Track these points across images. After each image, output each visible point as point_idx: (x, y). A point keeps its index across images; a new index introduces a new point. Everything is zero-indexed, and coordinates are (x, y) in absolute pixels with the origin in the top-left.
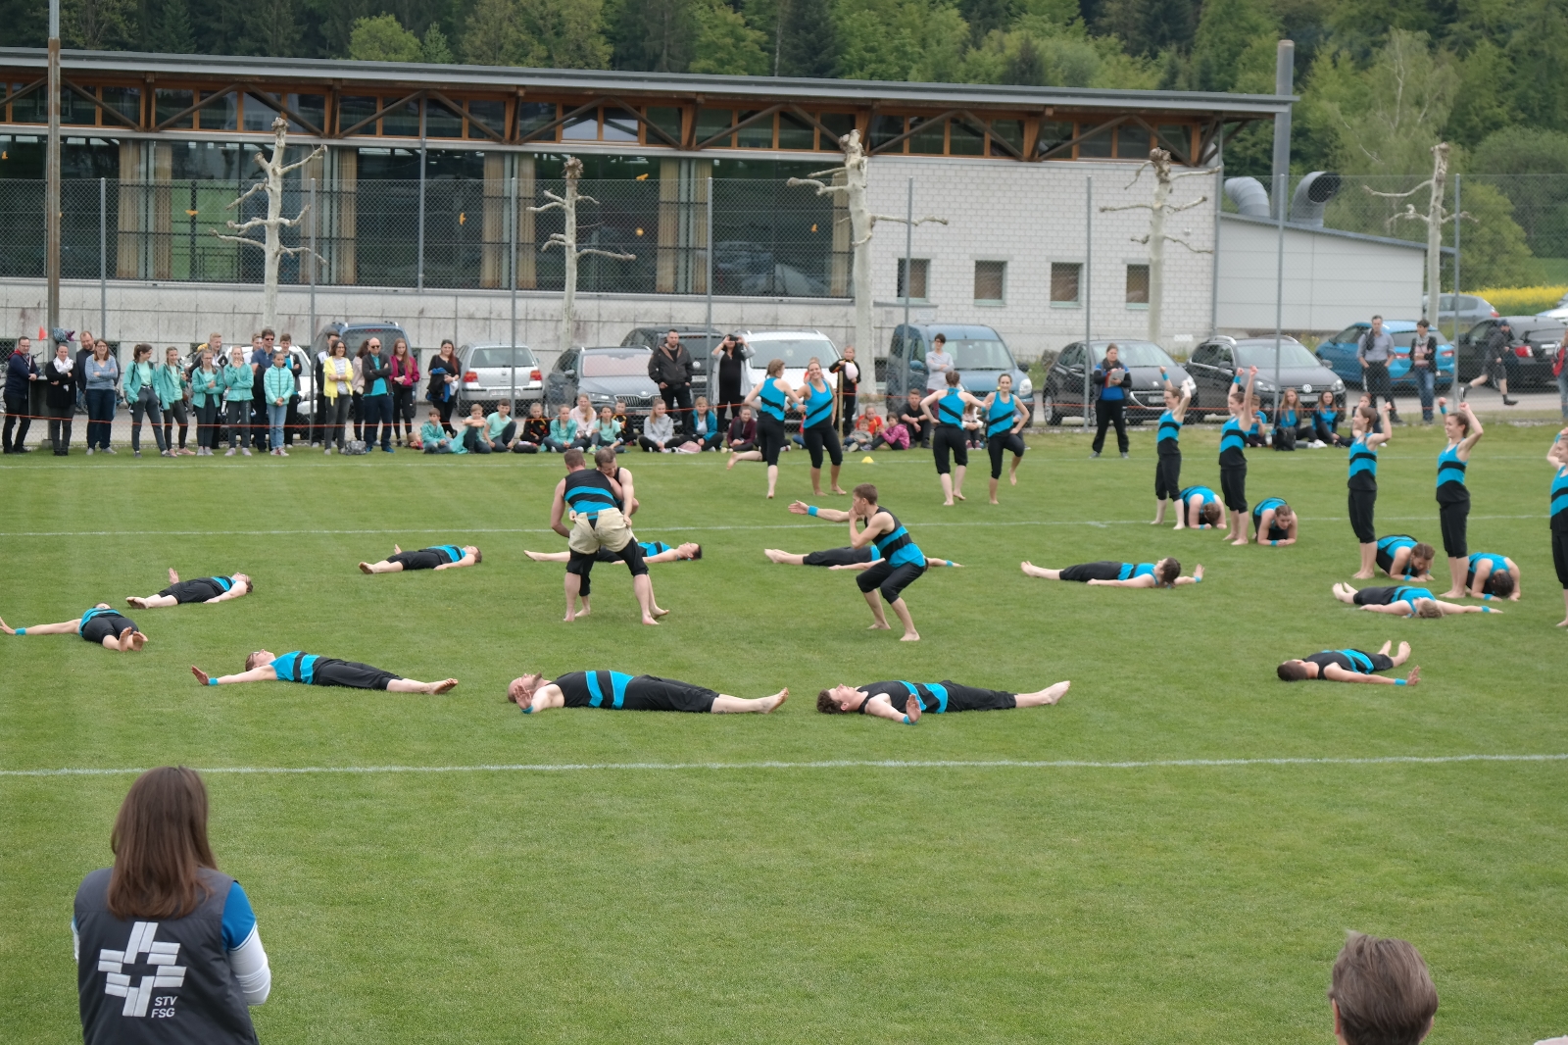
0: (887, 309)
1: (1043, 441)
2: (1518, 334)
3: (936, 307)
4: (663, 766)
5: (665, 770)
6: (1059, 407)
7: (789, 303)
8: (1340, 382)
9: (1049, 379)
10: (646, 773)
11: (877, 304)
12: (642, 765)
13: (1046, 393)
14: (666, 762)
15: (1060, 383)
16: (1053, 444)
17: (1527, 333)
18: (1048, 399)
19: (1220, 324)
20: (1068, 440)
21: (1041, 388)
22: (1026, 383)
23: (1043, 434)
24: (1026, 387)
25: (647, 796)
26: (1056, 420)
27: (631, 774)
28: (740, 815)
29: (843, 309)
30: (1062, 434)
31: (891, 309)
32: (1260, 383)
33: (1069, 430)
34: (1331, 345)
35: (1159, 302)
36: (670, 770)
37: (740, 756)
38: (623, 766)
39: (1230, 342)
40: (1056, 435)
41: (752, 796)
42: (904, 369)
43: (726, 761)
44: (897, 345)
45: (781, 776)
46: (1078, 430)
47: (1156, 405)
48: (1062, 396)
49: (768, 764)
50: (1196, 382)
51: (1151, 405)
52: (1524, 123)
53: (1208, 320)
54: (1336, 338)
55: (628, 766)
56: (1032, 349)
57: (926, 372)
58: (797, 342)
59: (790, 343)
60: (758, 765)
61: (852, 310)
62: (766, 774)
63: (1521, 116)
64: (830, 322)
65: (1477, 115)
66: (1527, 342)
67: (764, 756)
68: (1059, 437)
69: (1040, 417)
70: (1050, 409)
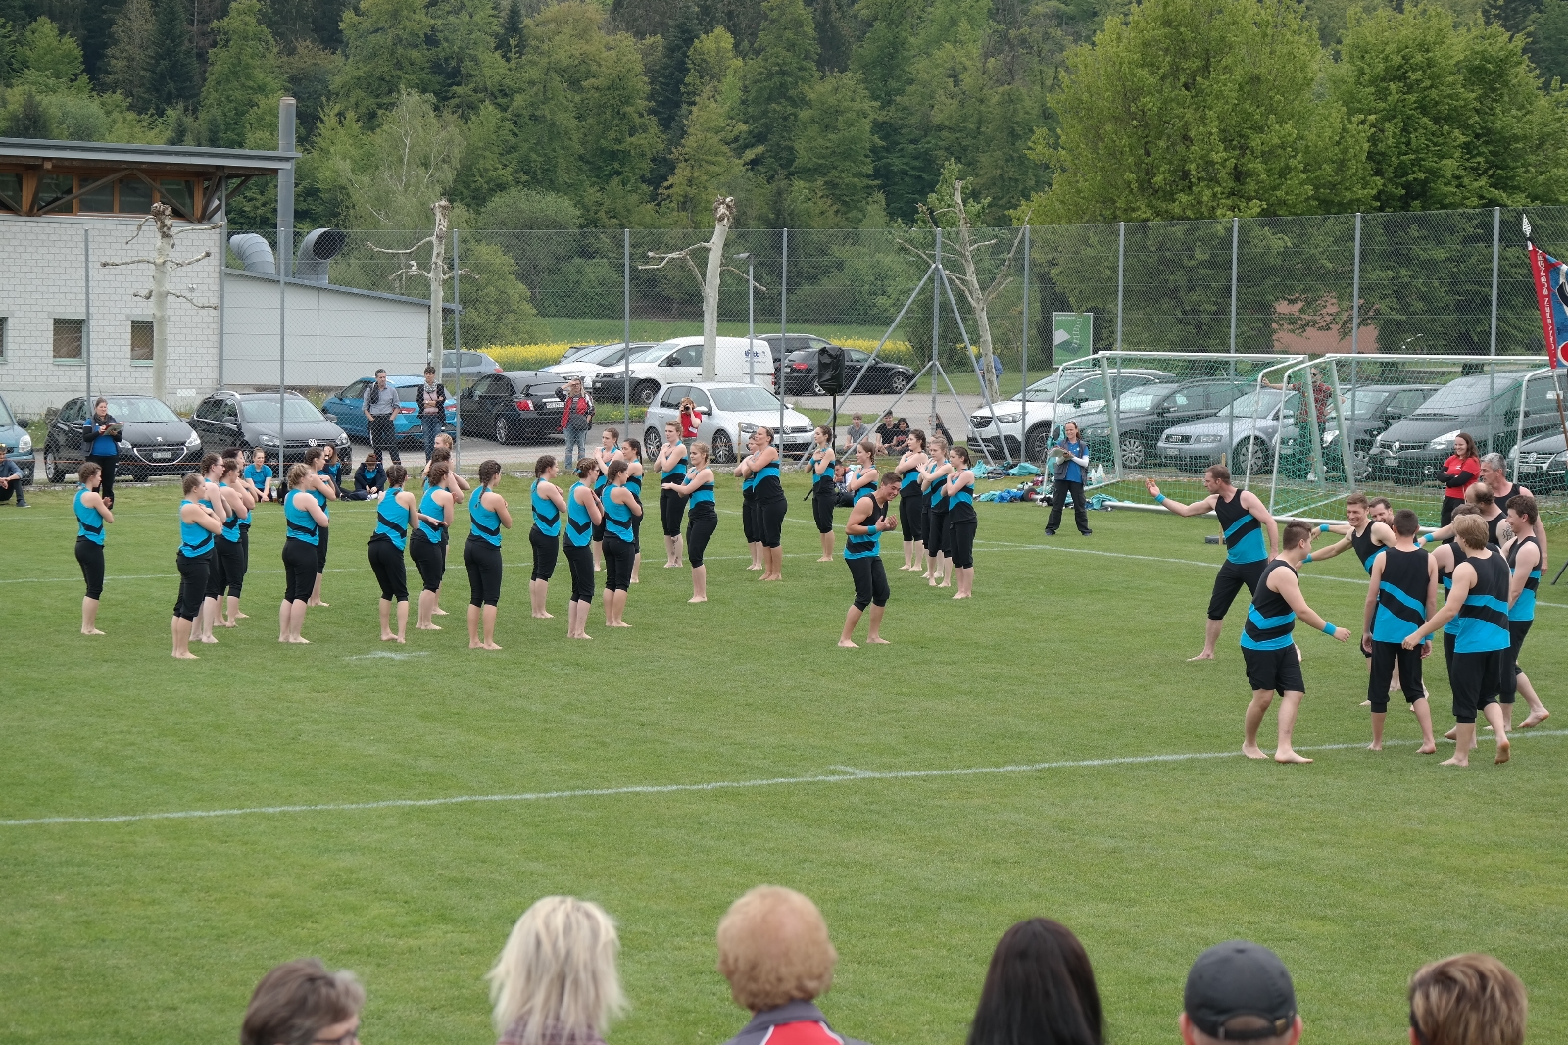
1: (44, 499)
2: (519, 387)
6: (62, 464)
8: (344, 435)
9: (50, 435)
13: (47, 450)
15: (61, 439)
16: (54, 502)
17: (529, 387)
18: (50, 456)
19: (226, 381)
21: (42, 446)
22: (25, 440)
23: (44, 491)
24: (26, 444)
26: (58, 477)
30: (63, 491)
32: (265, 438)
33: (72, 487)
34: (338, 401)
35: (164, 359)
39: (235, 397)
40: (57, 492)
47: (160, 460)
48: (64, 453)
50: (201, 438)
51: (155, 461)
52: (526, 185)
53: (216, 376)
54: (342, 393)
56: (36, 406)
63: (525, 178)
65: (481, 176)
66: (528, 395)
68: (60, 494)
69: (41, 474)
70: (52, 466)
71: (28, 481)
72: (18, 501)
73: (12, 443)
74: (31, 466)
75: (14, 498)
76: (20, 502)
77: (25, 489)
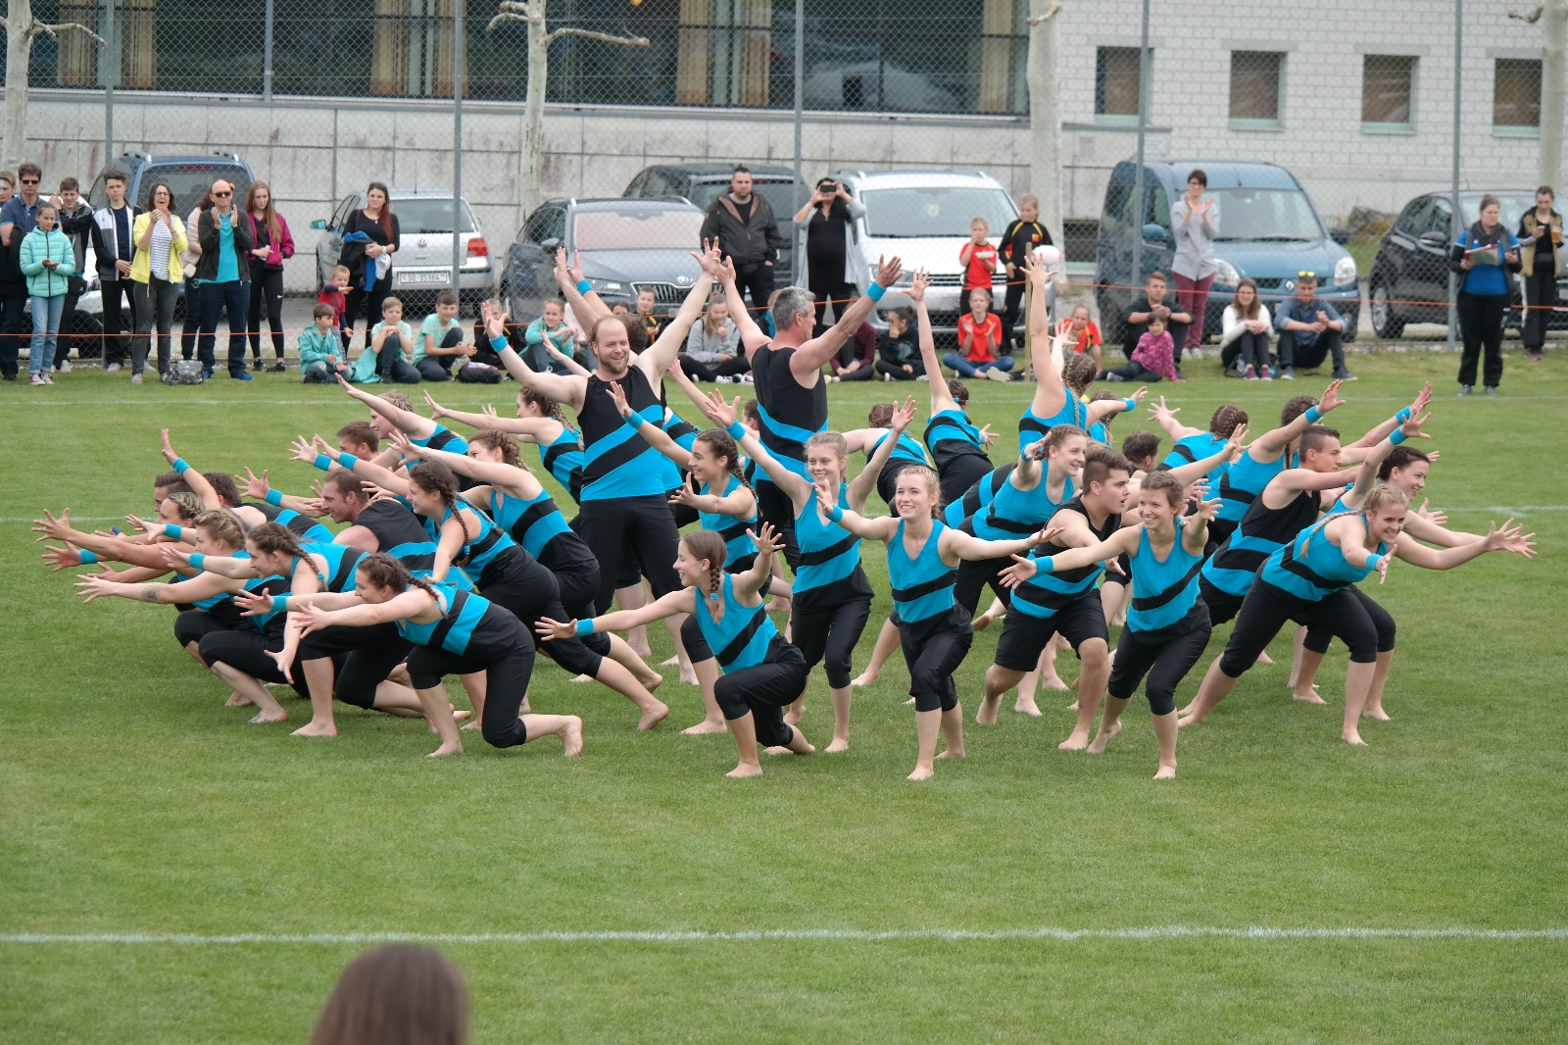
0: (1083, 134)
1: (1378, 366)
3: (1168, 130)
4: (859, 934)
5: (865, 942)
6: (1400, 306)
7: (908, 122)
10: (833, 947)
11: (1066, 126)
12: (824, 933)
13: (1375, 281)
14: (865, 927)
16: (1395, 371)
18: (1380, 293)
20: (1422, 365)
21: (1368, 274)
22: (1346, 265)
23: (1377, 354)
24: (1346, 271)
25: (848, 987)
26: (1392, 330)
27: (810, 946)
28: (1017, 1022)
29: (1008, 134)
30: (1409, 353)
31: (1090, 134)
33: (1422, 347)
35: (1557, 127)
36: (875, 942)
37: (989, 917)
38: (790, 934)
40: (1400, 355)
41: (1032, 989)
42: (1135, 237)
43: (967, 926)
44: (1115, 199)
45: (1071, 953)
46: (1437, 347)
48: (1406, 287)
49: (1043, 931)
55: (801, 935)
56: (1331, 205)
57: (1171, 245)
58: (946, 190)
59: (935, 192)
60: (1025, 932)
61: (1023, 136)
62: (1046, 949)
64: (984, 157)
67: (1032, 919)
68: (1405, 359)
69: (1366, 324)
70: (1383, 310)
71: (1349, 336)
72: (1336, 369)
73: (1324, 269)
74: (1351, 309)
75: (1328, 364)
76: (1339, 370)
77: (1347, 348)
